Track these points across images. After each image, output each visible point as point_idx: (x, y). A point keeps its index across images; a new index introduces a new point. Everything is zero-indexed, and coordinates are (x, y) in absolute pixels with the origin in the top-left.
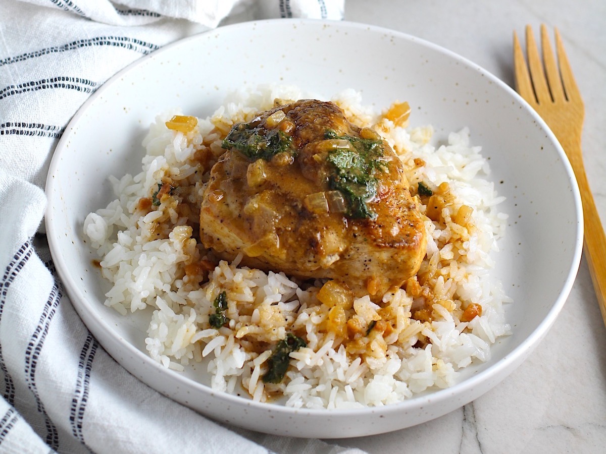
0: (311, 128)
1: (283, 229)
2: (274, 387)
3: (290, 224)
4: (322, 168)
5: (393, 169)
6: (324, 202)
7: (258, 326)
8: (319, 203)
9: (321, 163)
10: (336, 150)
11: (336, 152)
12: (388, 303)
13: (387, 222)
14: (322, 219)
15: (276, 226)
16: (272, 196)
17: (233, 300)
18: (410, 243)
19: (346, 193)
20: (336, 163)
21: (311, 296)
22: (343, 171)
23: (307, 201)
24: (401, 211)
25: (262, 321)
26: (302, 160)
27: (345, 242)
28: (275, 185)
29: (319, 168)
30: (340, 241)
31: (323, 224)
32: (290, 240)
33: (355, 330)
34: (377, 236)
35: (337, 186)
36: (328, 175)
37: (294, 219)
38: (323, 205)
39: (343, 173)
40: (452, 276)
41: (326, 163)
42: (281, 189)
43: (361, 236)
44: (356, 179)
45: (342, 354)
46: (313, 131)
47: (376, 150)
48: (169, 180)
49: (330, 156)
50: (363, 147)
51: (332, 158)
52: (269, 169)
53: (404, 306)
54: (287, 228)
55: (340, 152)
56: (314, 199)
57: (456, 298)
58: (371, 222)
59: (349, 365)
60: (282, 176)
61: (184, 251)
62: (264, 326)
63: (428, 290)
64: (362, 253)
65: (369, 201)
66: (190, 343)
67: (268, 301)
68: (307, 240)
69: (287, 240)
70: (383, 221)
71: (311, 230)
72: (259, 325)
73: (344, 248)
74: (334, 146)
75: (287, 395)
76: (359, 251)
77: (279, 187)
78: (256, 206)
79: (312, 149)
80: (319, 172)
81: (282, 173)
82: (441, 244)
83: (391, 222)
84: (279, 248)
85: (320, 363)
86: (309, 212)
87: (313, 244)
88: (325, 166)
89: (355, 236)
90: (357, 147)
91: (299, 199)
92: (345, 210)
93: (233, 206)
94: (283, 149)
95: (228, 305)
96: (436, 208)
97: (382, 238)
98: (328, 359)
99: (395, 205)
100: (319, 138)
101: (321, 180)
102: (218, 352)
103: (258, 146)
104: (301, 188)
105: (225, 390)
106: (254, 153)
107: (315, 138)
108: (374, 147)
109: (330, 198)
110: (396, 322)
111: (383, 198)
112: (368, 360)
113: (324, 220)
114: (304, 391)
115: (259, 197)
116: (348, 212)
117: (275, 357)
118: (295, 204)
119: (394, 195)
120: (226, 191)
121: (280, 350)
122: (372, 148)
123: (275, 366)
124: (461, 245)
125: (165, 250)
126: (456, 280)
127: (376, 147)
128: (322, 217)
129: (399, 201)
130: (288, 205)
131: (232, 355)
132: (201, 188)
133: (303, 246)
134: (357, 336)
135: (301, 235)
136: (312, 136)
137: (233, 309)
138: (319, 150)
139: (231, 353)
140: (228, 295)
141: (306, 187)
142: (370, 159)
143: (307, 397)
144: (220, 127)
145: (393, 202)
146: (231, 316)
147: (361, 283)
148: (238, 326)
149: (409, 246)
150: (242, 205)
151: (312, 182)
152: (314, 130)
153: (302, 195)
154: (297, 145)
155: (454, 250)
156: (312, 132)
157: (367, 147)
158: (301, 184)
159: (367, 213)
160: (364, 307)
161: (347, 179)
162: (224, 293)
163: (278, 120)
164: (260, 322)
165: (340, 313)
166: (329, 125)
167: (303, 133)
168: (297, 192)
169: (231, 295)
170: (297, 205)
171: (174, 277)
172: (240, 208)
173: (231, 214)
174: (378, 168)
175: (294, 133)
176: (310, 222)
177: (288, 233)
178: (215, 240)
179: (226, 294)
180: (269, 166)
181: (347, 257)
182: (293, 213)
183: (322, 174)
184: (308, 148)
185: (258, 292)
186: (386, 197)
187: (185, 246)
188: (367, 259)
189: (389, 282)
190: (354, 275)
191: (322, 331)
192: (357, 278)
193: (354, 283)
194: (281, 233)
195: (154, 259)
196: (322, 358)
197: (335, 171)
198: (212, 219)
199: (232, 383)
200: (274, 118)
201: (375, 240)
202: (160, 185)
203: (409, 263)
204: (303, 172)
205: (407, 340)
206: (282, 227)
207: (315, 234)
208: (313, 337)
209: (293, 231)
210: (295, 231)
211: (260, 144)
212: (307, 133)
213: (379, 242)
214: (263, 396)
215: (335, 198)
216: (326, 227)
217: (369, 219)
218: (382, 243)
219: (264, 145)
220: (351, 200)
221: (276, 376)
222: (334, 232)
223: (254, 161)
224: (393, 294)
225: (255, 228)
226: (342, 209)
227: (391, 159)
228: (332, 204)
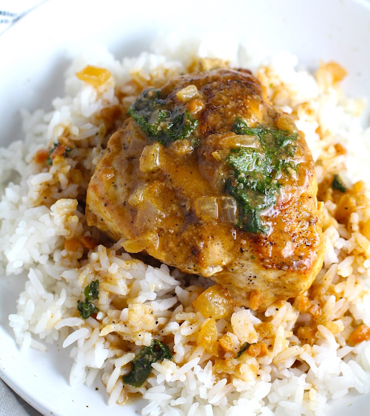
0: (221, 113)
1: (166, 231)
2: (133, 389)
3: (174, 227)
4: (221, 168)
5: (302, 172)
6: (214, 209)
7: (125, 326)
8: (207, 210)
9: (220, 162)
10: (240, 149)
11: (238, 152)
12: (271, 318)
13: (281, 240)
14: (208, 226)
15: (159, 226)
16: (161, 189)
17: (105, 291)
18: (301, 268)
19: (241, 202)
20: (236, 165)
21: (190, 296)
22: (243, 175)
23: (196, 203)
24: (299, 226)
25: (130, 322)
26: (202, 152)
27: (229, 256)
28: (168, 177)
29: (218, 166)
30: (225, 254)
31: (209, 232)
32: (171, 245)
33: (226, 349)
34: (266, 255)
35: (233, 191)
36: (225, 176)
37: (180, 221)
38: (212, 212)
39: (241, 178)
40: (346, 295)
41: (225, 163)
42: (172, 183)
43: (248, 252)
44: (255, 186)
45: (208, 373)
46: (222, 117)
47: (287, 148)
48: (66, 140)
49: (231, 157)
50: (274, 141)
51: (233, 159)
52: (164, 157)
53: (287, 322)
54: (170, 231)
55: (243, 152)
56: (203, 203)
57: (348, 314)
58: (262, 237)
59: (214, 384)
60: (177, 166)
61: (65, 225)
62: (132, 327)
63: (317, 307)
64: (247, 270)
65: (264, 214)
66: (54, 329)
67: (141, 298)
68: (189, 247)
69: (168, 243)
70: (277, 238)
71: (195, 238)
72: (127, 325)
73: (229, 262)
74: (238, 145)
75: (147, 400)
76: (243, 268)
77: (171, 180)
78: (141, 198)
79: (214, 143)
80: (217, 171)
81: (177, 163)
82: (343, 254)
83: (284, 240)
84: (158, 250)
85: (183, 379)
86: (197, 217)
87: (196, 253)
88: (224, 165)
89: (242, 251)
90: (268, 142)
91: (188, 199)
92: (236, 221)
93: (121, 190)
94: (184, 135)
95: (99, 296)
96: (346, 208)
97: (271, 258)
98: (191, 375)
99: (294, 218)
100: (226, 127)
101: (217, 180)
102: (81, 343)
103: (159, 127)
104: (194, 185)
105: (84, 382)
106: (153, 134)
107: (222, 127)
108: (286, 143)
109: (222, 204)
110: (274, 342)
111: (283, 208)
112: (235, 382)
113: (211, 229)
114: (163, 400)
115: (147, 189)
116: (239, 224)
117: (137, 361)
118: (183, 204)
119: (296, 204)
120: (117, 169)
121: (144, 356)
122: (284, 146)
123: (137, 371)
124: (363, 262)
125: (44, 222)
126: (349, 300)
127: (288, 144)
128: (209, 224)
129: (300, 213)
130: (176, 204)
131: (94, 349)
132: (97, 155)
133: (184, 252)
134: (227, 355)
135: (183, 241)
136: (219, 123)
137: (104, 300)
138: (221, 145)
139: (94, 346)
140: (101, 285)
141: (199, 185)
142: (278, 159)
143: (166, 407)
144: (137, 80)
145: (293, 213)
146: (102, 308)
147: (244, 294)
148: (105, 321)
149: (299, 270)
150: (130, 191)
151: (207, 181)
152: (224, 116)
153: (193, 195)
154: (201, 131)
155: (355, 265)
156: (220, 118)
157: (279, 143)
158: (195, 181)
159: (260, 228)
160: (242, 322)
161: (245, 185)
162: (97, 281)
163: (188, 96)
164: (128, 322)
165: (212, 331)
166: (241, 111)
167: (211, 118)
168: (189, 190)
169: (103, 285)
170: (184, 206)
171: (53, 247)
172: (127, 195)
173: (116, 198)
174: (284, 170)
175: (202, 116)
176: (196, 229)
177: (170, 236)
178: (99, 220)
179: (98, 283)
180: (166, 153)
181: (231, 271)
182: (179, 215)
183: (219, 174)
184: (210, 140)
185: (135, 285)
186: (286, 207)
187: (66, 220)
188: (252, 276)
189: (274, 296)
190: (237, 285)
191: (191, 343)
192: (239, 289)
193: (237, 292)
194: (163, 234)
195: (32, 230)
196: (186, 374)
197: (233, 172)
198: (97, 199)
199: (92, 376)
200: (184, 94)
201: (262, 260)
202: (56, 145)
203: (298, 286)
204: (200, 166)
205: (283, 362)
206: (165, 229)
207: (199, 243)
208: (180, 349)
209: (176, 235)
210: (177, 234)
211: (162, 124)
212: (215, 119)
213: (267, 262)
214: (121, 395)
215: (227, 206)
216: (212, 237)
217: (260, 234)
218: (269, 264)
219: (166, 126)
220: (244, 210)
221: (137, 380)
222: (220, 243)
223: (150, 144)
224: (277, 309)
225: (137, 224)
226: (233, 219)
227: (302, 161)
228: (223, 212)
